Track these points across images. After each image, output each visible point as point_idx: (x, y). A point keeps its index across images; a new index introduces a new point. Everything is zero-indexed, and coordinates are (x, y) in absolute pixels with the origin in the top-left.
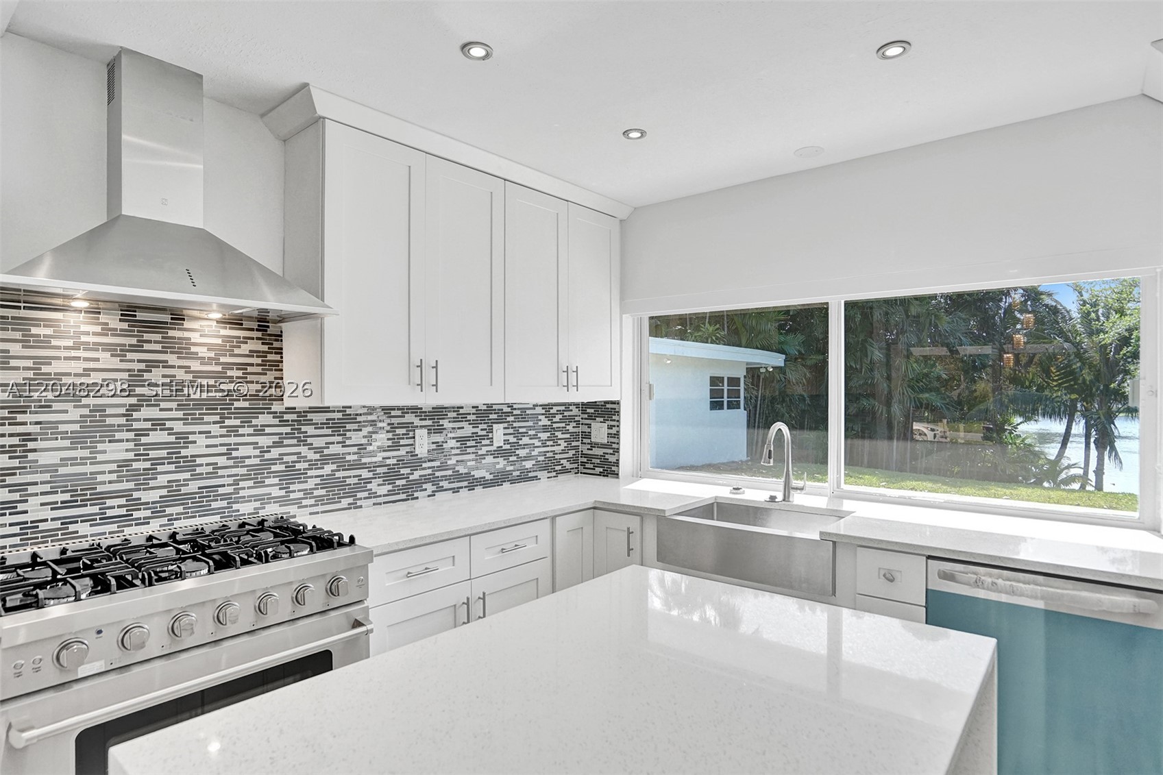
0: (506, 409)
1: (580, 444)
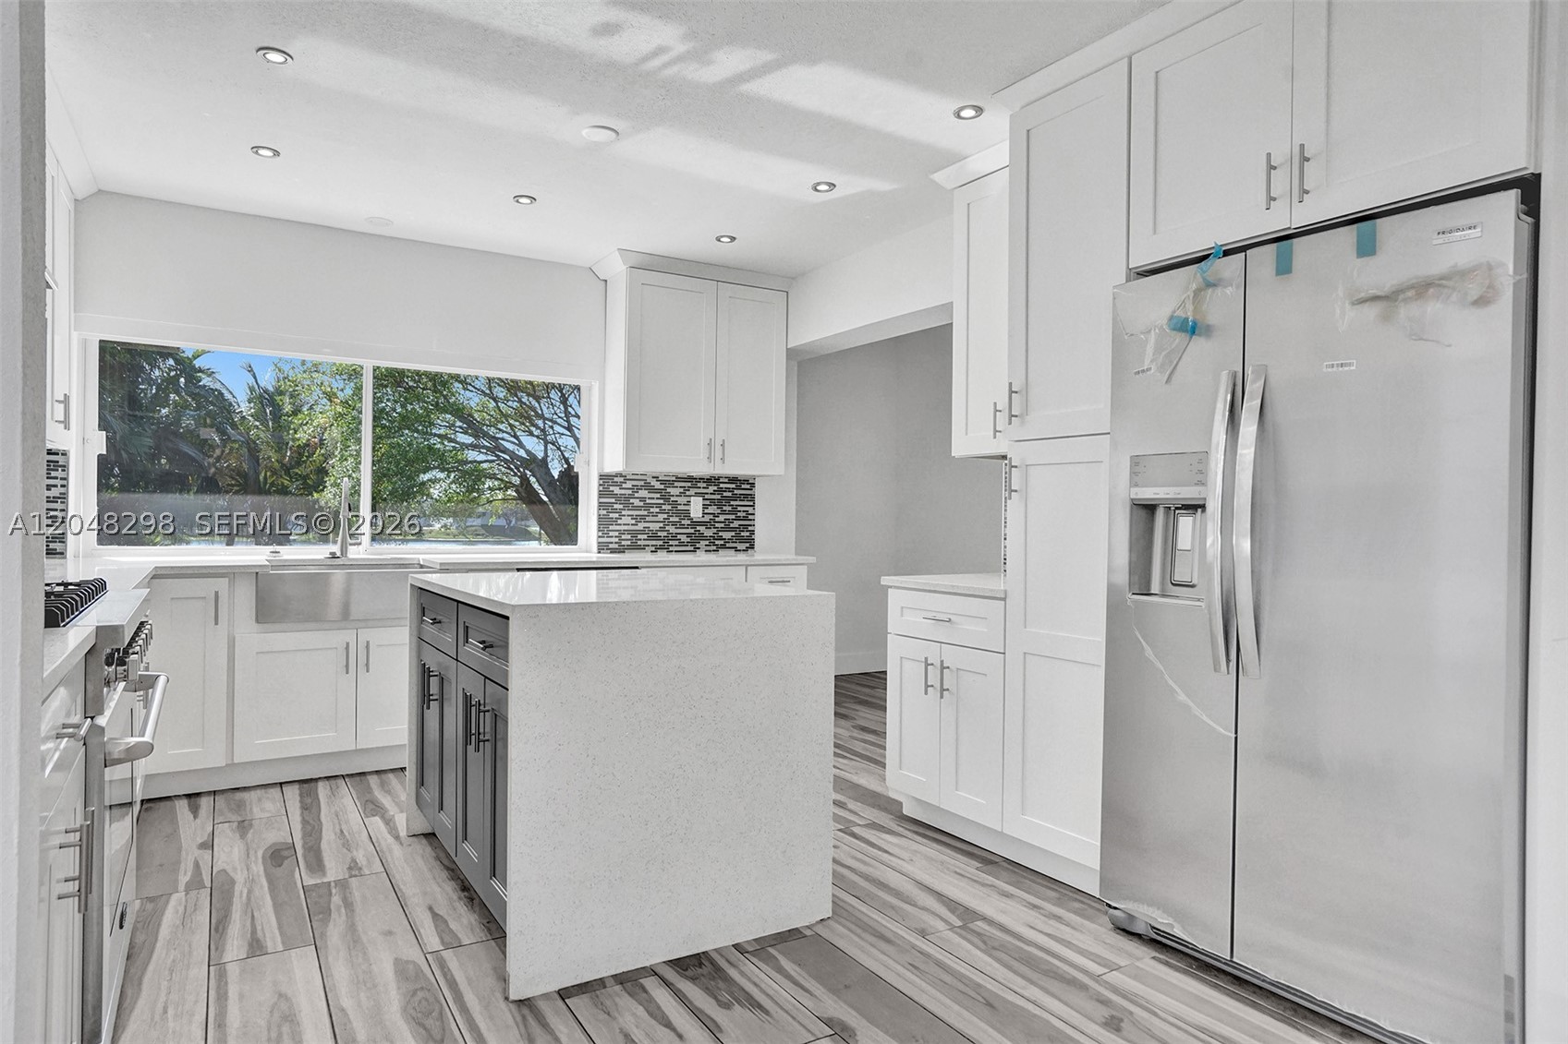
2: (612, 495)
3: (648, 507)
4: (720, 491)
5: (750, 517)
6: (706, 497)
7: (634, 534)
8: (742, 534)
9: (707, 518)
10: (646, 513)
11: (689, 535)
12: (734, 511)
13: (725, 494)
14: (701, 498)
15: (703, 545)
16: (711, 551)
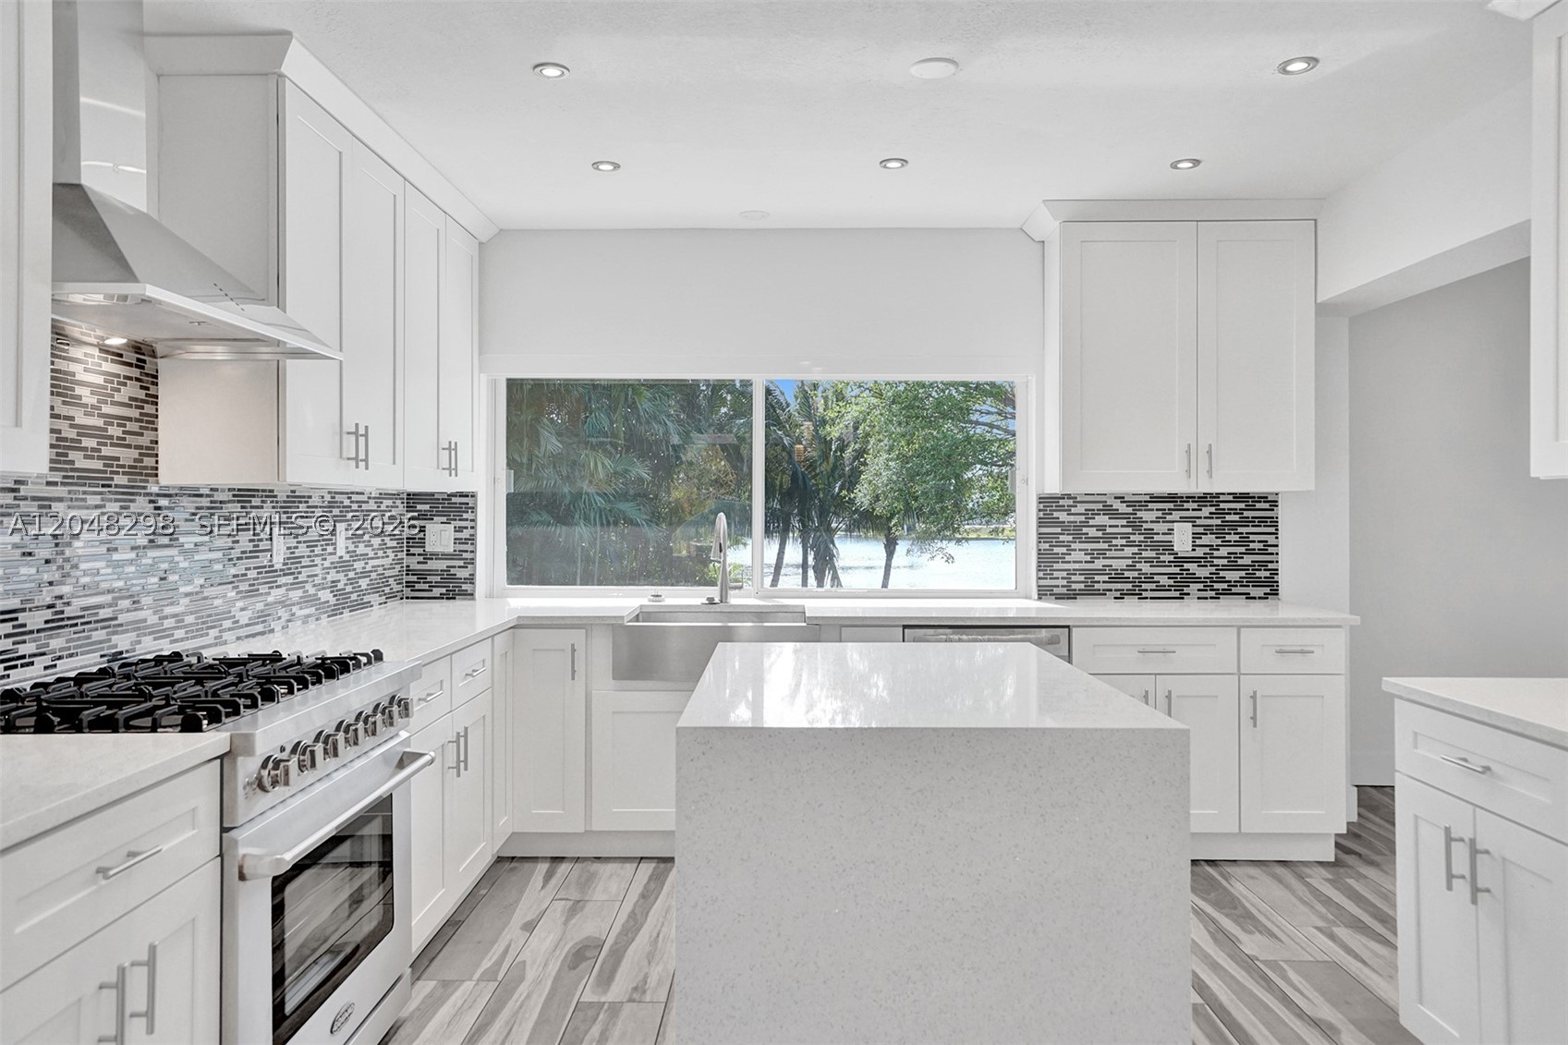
0: (346, 502)
1: (405, 557)
2: (1058, 523)
3: (1108, 538)
4: (1221, 513)
5: (1271, 550)
6: (1198, 522)
7: (1090, 574)
8: (1258, 574)
9: (1200, 552)
10: (1106, 546)
11: (1171, 576)
12: (1244, 541)
13: (1228, 518)
14: (1191, 524)
15: (1194, 590)
16: (1207, 598)
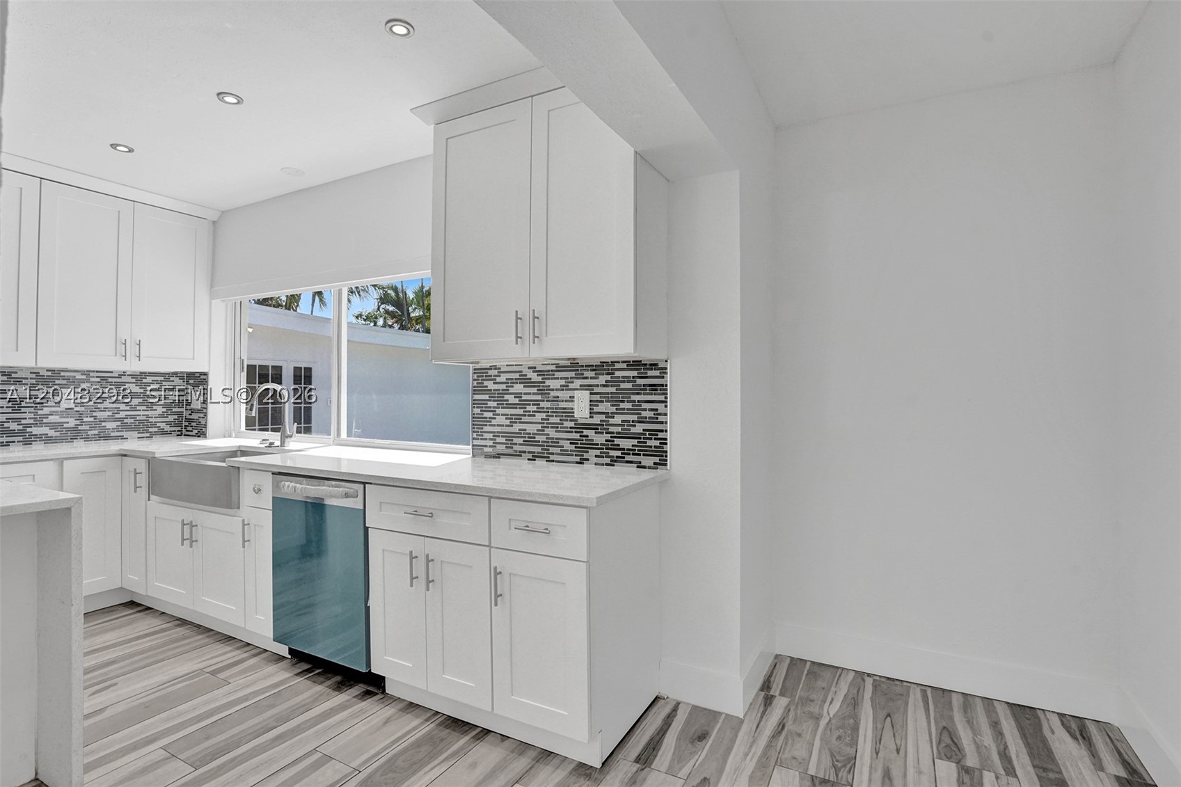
0: (79, 376)
1: (184, 411)
3: (523, 404)
4: (615, 381)
5: (661, 418)
6: (596, 390)
8: (649, 443)
9: (597, 419)
11: (573, 441)
12: (636, 409)
13: (623, 386)
14: (588, 392)
15: (591, 456)
16: (603, 465)
